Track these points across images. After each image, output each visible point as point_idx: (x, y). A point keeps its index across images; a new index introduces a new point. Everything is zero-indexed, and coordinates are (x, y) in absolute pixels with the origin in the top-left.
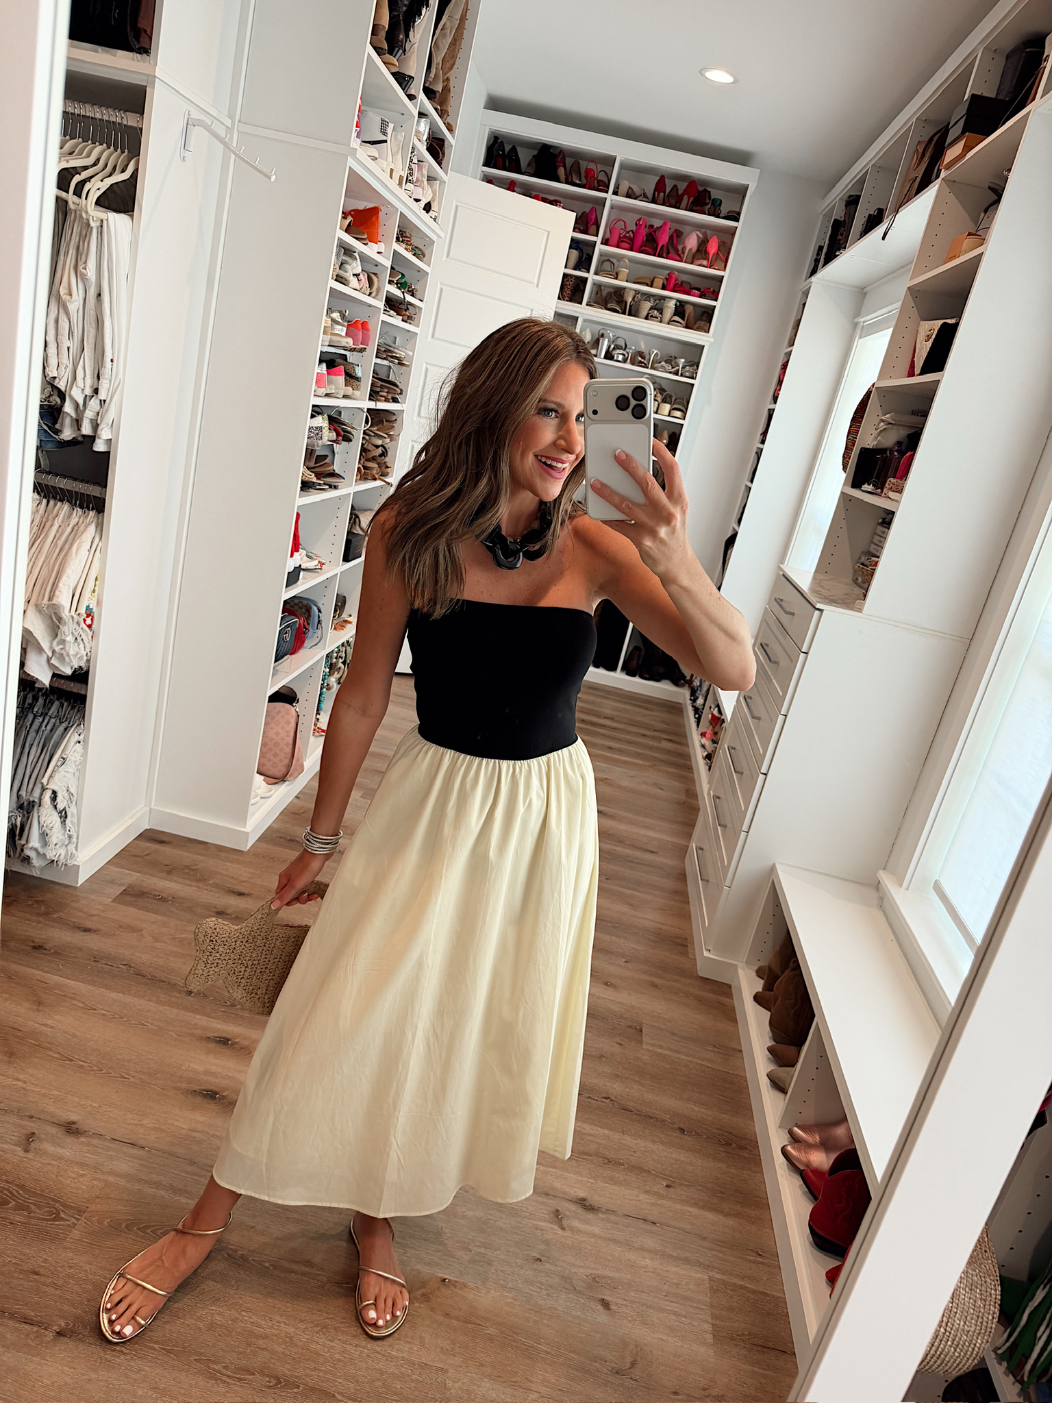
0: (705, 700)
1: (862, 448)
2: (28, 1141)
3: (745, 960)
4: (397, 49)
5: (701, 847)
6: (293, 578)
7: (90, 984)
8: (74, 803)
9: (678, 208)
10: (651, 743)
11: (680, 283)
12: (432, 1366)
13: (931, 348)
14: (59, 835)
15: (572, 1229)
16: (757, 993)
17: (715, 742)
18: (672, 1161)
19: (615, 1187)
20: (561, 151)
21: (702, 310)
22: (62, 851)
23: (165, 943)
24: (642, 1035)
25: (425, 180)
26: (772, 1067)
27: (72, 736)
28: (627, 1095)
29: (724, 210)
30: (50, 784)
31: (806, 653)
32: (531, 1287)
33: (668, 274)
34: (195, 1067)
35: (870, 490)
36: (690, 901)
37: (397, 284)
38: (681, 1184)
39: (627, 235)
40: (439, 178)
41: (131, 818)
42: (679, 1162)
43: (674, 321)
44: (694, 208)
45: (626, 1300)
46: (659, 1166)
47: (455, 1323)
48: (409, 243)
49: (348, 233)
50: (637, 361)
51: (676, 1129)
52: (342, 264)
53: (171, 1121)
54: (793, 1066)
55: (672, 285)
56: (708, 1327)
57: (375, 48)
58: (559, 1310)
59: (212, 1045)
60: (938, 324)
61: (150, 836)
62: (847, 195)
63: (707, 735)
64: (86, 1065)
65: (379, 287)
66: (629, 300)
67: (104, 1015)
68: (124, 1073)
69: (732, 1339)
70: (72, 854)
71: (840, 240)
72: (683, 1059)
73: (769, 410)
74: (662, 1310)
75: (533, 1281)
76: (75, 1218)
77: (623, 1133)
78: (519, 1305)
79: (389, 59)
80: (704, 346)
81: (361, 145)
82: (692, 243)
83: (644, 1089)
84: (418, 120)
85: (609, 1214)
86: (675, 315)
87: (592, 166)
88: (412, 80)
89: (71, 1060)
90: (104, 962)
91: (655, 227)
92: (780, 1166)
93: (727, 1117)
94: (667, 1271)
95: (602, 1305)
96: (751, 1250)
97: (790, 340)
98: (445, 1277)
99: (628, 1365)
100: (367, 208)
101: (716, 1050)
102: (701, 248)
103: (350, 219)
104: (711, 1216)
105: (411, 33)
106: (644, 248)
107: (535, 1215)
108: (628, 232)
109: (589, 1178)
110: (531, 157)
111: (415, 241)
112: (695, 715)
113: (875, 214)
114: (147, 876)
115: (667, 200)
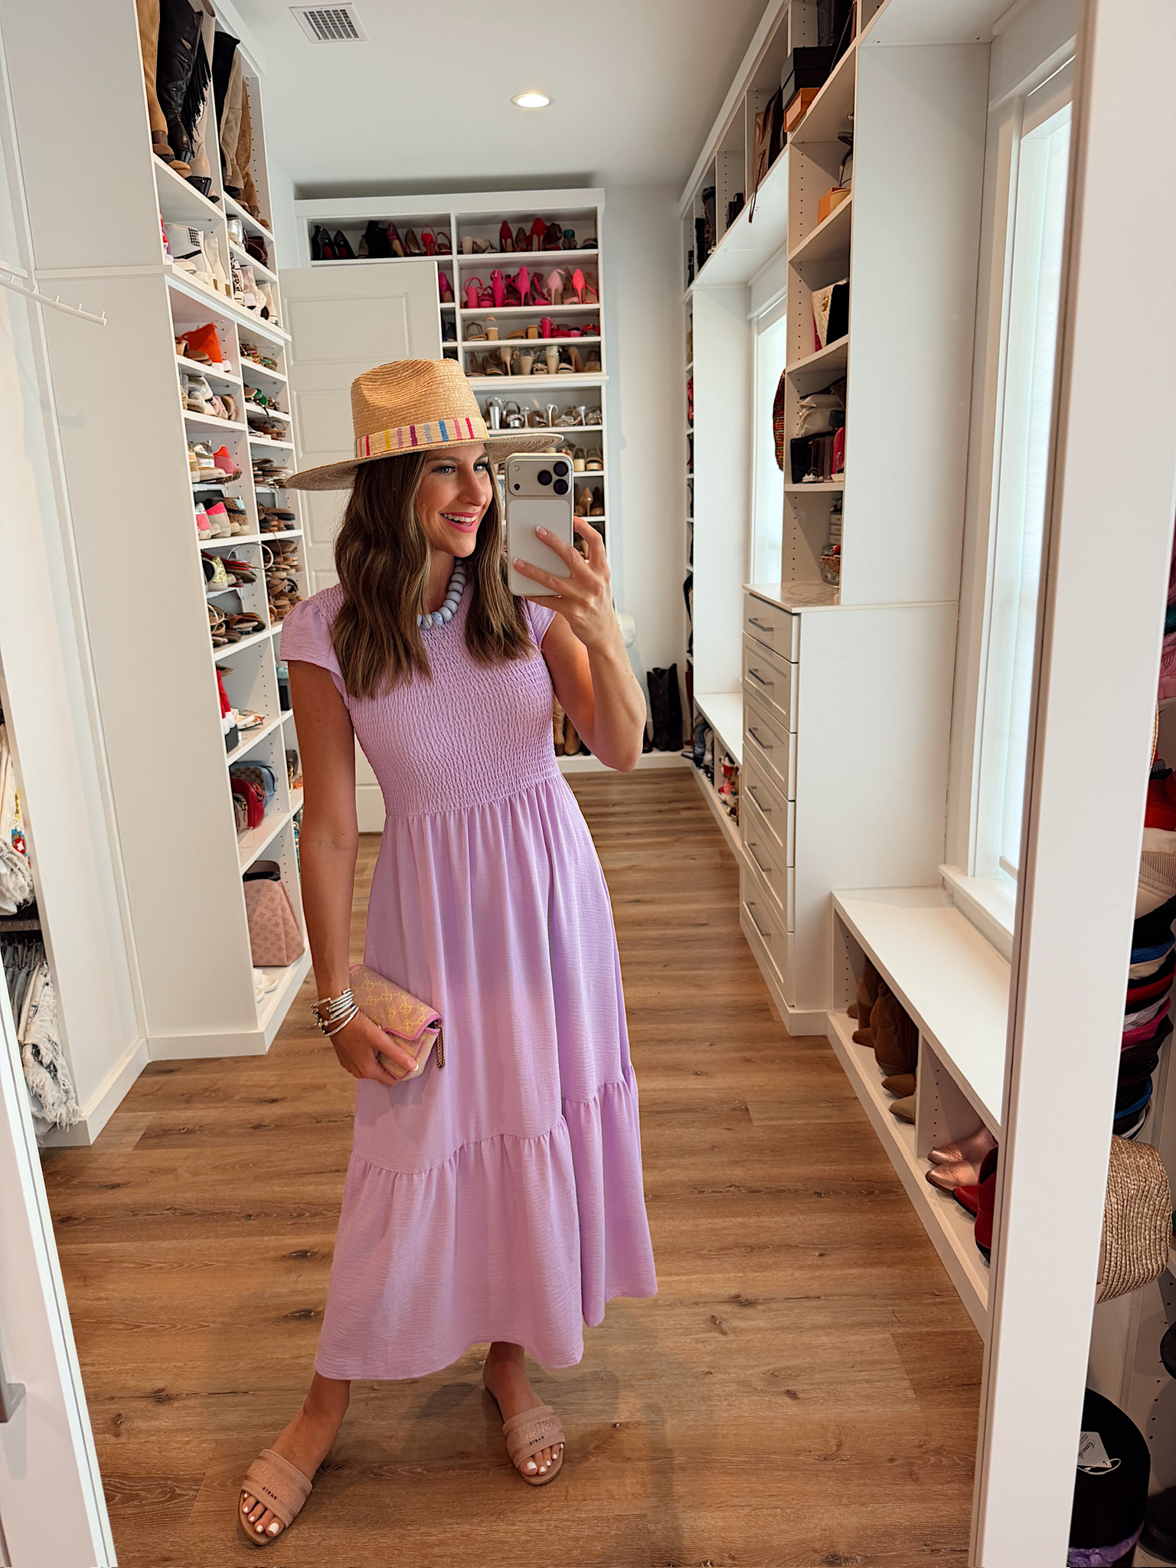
0: (713, 755)
1: (792, 440)
2: (116, 1424)
3: (832, 1006)
4: (184, 152)
5: (751, 901)
6: (232, 740)
7: (136, 1241)
8: (60, 1053)
9: (531, 250)
10: (670, 817)
11: (556, 327)
12: (628, 1516)
13: (830, 316)
14: (53, 1093)
15: (734, 1331)
16: (855, 1033)
17: (735, 793)
18: (819, 1228)
19: (766, 1274)
20: (390, 224)
21: (588, 350)
22: (63, 1110)
23: (207, 1174)
24: (749, 1113)
25: (254, 284)
26: (891, 1102)
27: (38, 980)
28: (752, 1177)
29: (579, 239)
30: (27, 1039)
31: (797, 663)
32: (709, 1403)
33: (541, 322)
34: (279, 1290)
35: (811, 480)
36: (759, 964)
37: (255, 401)
38: (835, 1249)
39: (486, 292)
40: (269, 279)
41: (128, 1055)
42: (825, 1228)
43: (562, 369)
44: (548, 247)
45: (811, 1384)
46: (806, 1237)
47: (640, 1464)
48: (256, 355)
49: (188, 358)
50: (535, 423)
51: (812, 1194)
52: (190, 392)
53: (270, 1355)
54: (912, 1093)
55: (548, 332)
56: (906, 1384)
57: (160, 156)
58: (746, 1417)
59: (292, 1262)
60: (830, 289)
61: (154, 1069)
62: (702, 191)
63: (725, 790)
64: (157, 1326)
65: (236, 407)
66: (508, 359)
67: (161, 1268)
68: (201, 1321)
69: (934, 1387)
70: (73, 1110)
71: (708, 238)
72: (800, 1125)
73: (688, 435)
74: (854, 1382)
75: (710, 1396)
76: (194, 1490)
77: (758, 1215)
78: (702, 1425)
79: (179, 164)
80: (600, 388)
81: (174, 262)
82: (555, 282)
83: (766, 1166)
84: (228, 223)
85: (768, 1303)
86: (560, 362)
87: (427, 230)
88: (209, 181)
89: (139, 1327)
90: (145, 1213)
91: (512, 276)
92: (930, 1197)
93: (862, 1167)
94: (847, 1342)
95: (789, 1396)
96: (927, 1293)
97: (688, 358)
98: (615, 1421)
99: (835, 1448)
100: (200, 327)
101: (831, 1104)
102: (567, 287)
103: (184, 343)
104: (874, 1271)
105: (195, 133)
106: (507, 301)
107: (691, 1328)
108: (486, 289)
109: (738, 1272)
110: (360, 238)
111: (263, 352)
112: (707, 775)
113: (736, 200)
114: (167, 1112)
115: (516, 246)
